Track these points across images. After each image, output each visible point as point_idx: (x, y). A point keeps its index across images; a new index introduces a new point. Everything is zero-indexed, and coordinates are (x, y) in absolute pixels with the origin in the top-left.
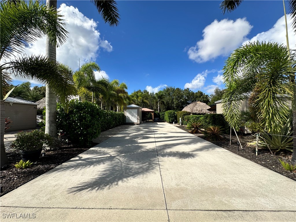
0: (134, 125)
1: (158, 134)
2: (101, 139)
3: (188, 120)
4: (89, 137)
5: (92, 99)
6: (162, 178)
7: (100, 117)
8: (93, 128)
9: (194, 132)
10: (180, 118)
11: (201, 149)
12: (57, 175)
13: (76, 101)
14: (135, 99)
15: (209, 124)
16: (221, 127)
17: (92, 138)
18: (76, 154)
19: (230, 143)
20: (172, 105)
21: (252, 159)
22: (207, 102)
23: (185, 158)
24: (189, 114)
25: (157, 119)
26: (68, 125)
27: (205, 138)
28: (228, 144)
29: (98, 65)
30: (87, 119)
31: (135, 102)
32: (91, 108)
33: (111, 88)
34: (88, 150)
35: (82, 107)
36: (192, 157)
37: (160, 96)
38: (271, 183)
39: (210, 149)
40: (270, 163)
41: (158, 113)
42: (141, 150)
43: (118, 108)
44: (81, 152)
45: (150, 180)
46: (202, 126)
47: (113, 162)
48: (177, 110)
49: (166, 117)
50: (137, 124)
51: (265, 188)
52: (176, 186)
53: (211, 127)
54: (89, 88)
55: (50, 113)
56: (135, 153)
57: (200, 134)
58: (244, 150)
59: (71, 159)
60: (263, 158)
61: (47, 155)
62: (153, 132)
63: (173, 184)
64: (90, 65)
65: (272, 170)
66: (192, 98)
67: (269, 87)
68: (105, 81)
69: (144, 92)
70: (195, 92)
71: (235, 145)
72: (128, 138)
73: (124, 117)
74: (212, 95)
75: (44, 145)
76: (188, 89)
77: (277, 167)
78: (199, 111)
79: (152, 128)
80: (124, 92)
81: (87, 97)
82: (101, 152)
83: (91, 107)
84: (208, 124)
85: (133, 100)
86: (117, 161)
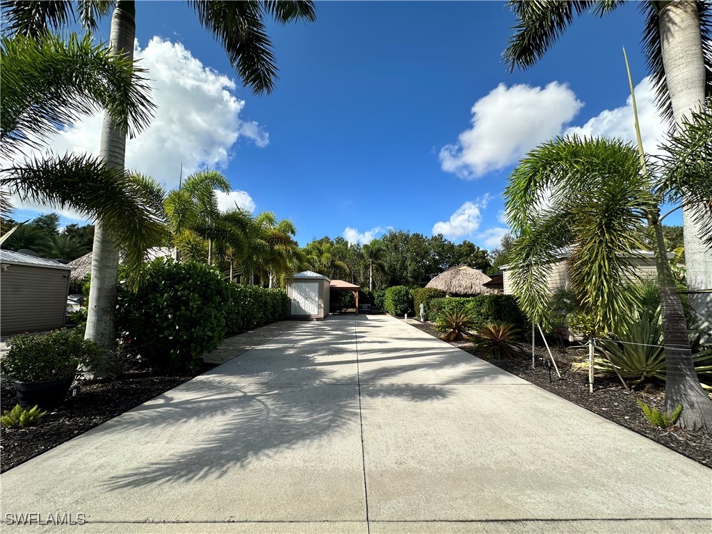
0: (311, 320)
1: (366, 344)
2: (224, 354)
3: (440, 309)
4: (195, 350)
5: (209, 257)
6: (366, 446)
7: (225, 300)
8: (205, 327)
9: (452, 338)
10: (421, 306)
11: (464, 379)
12: (106, 443)
13: (167, 262)
14: (315, 257)
15: (488, 319)
16: (512, 325)
17: (202, 351)
18: (158, 389)
19: (533, 364)
20: (402, 273)
21: (581, 400)
22: (484, 266)
23: (423, 399)
24: (443, 294)
25: (365, 306)
26: (143, 318)
27: (477, 353)
28: (527, 367)
29: (225, 178)
30: (191, 304)
31: (314, 266)
32: (202, 277)
33: (256, 230)
34: (190, 382)
35: (182, 276)
36: (439, 397)
37: (375, 252)
38: (618, 455)
39: (486, 378)
40: (619, 410)
41: (369, 293)
42: (321, 381)
43: (272, 279)
44: (173, 385)
45: (336, 452)
46: (469, 324)
47: (248, 410)
48: (414, 285)
49: (389, 303)
50: (318, 319)
51: (602, 467)
52: (394, 466)
53: (490, 326)
54: (201, 231)
55: (100, 290)
56: (305, 387)
57: (466, 342)
58: (563, 380)
59: (146, 404)
60: (606, 397)
61: (85, 394)
62: (354, 338)
63: (389, 460)
64: (206, 178)
65: (623, 426)
66: (449, 257)
67: (599, 236)
68: (241, 213)
69: (338, 242)
70: (456, 244)
71: (544, 369)
72: (291, 352)
73: (285, 301)
74: (497, 251)
75: (79, 366)
76: (439, 235)
77: (635, 419)
78: (466, 288)
79: (354, 328)
80: (287, 241)
81: (196, 251)
82: (222, 385)
83: (204, 275)
84: (484, 319)
85: (309, 262)
86: (259, 406)
